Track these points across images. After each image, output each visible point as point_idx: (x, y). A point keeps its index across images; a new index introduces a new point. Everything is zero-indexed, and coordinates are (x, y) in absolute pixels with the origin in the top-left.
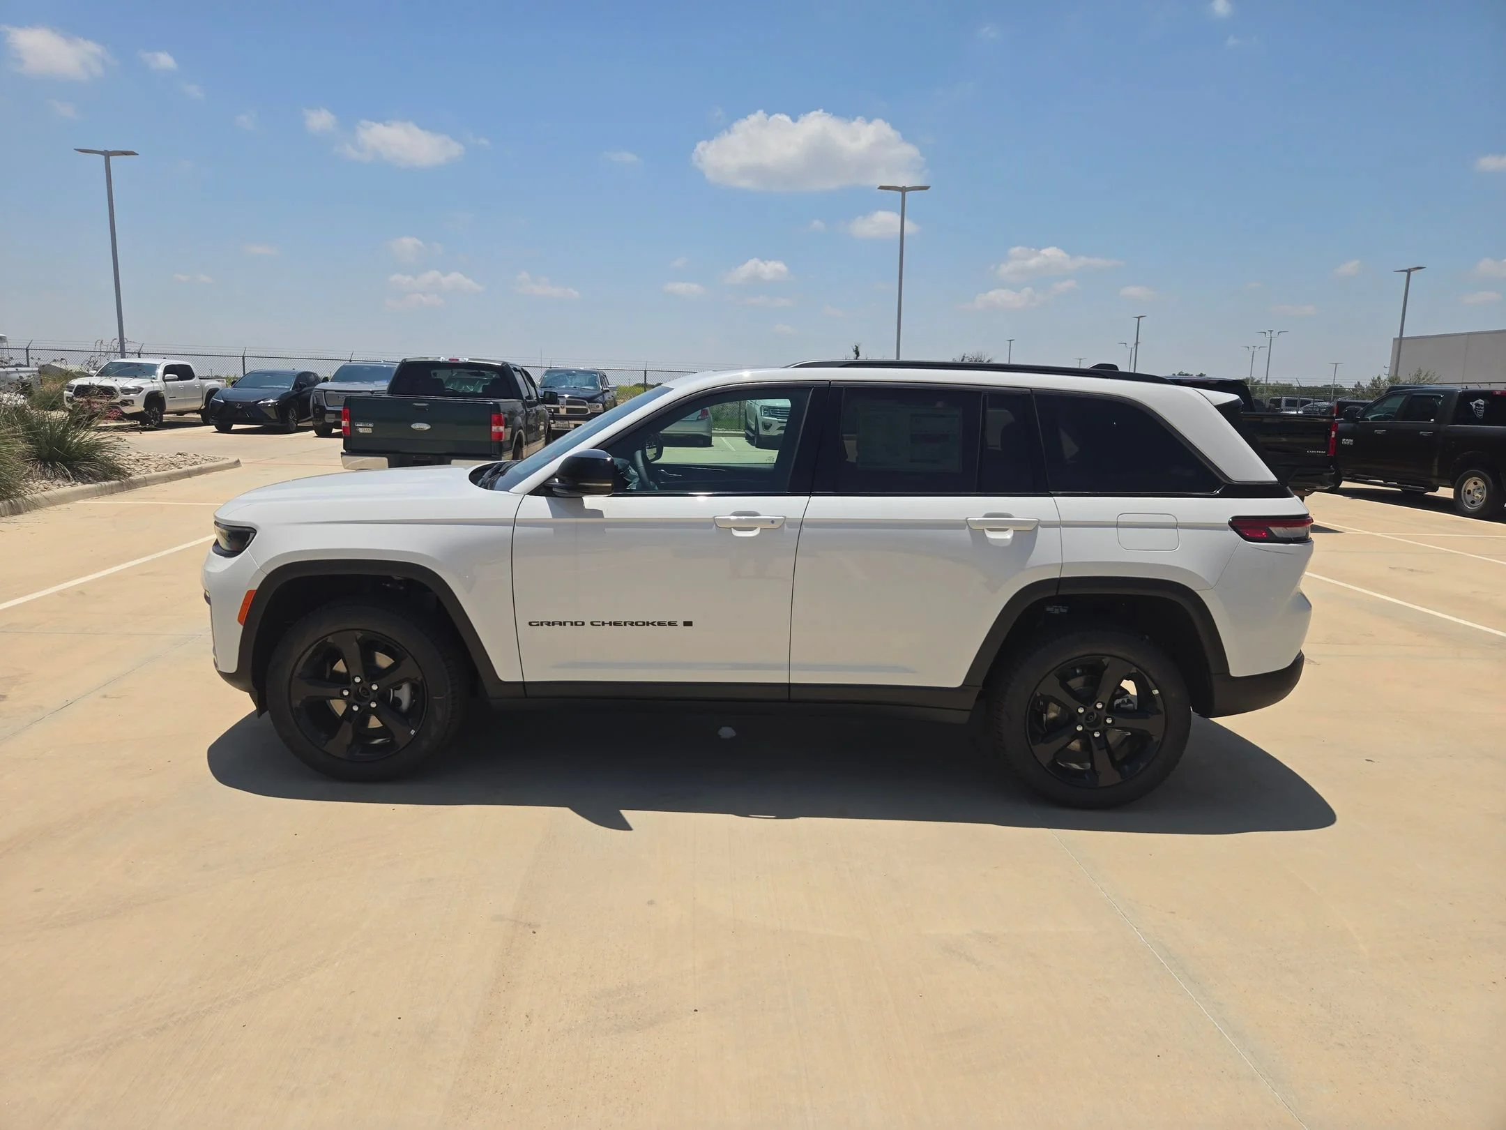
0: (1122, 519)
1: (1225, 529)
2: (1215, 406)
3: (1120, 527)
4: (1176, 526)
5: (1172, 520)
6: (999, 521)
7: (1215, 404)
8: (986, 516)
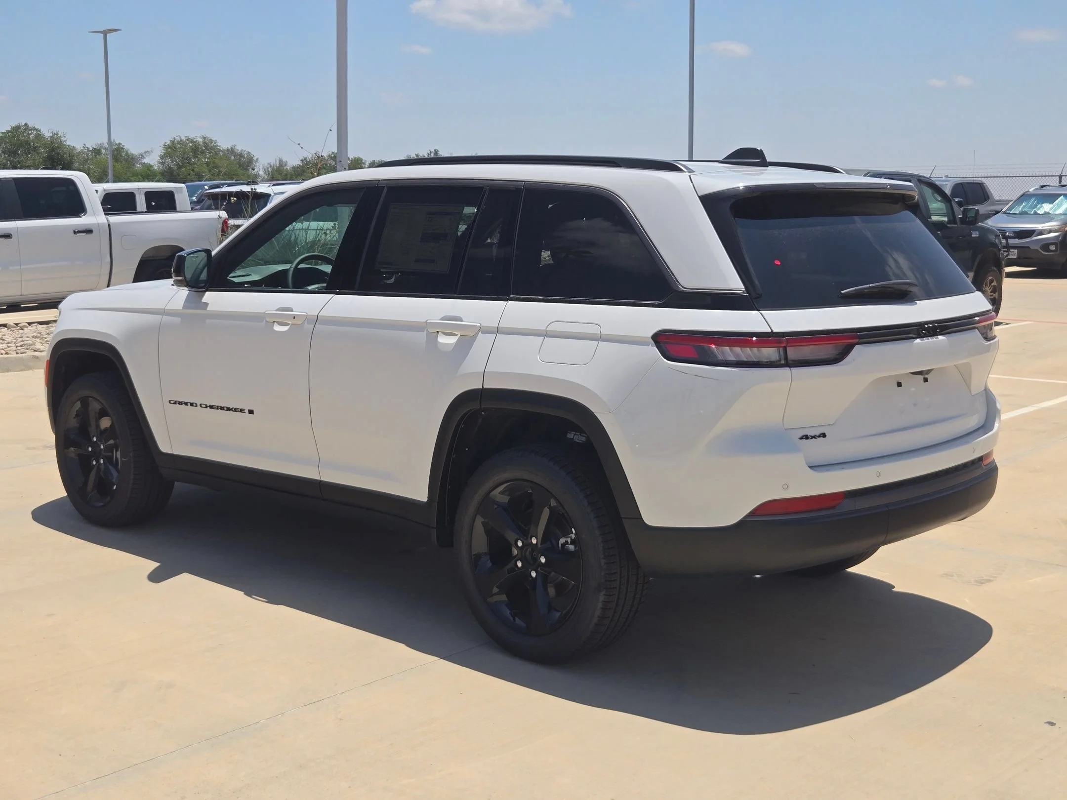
0: (555, 327)
1: (647, 344)
2: (699, 197)
3: (548, 337)
4: (599, 338)
5: (595, 330)
6: (450, 325)
7: (700, 195)
8: (441, 319)
